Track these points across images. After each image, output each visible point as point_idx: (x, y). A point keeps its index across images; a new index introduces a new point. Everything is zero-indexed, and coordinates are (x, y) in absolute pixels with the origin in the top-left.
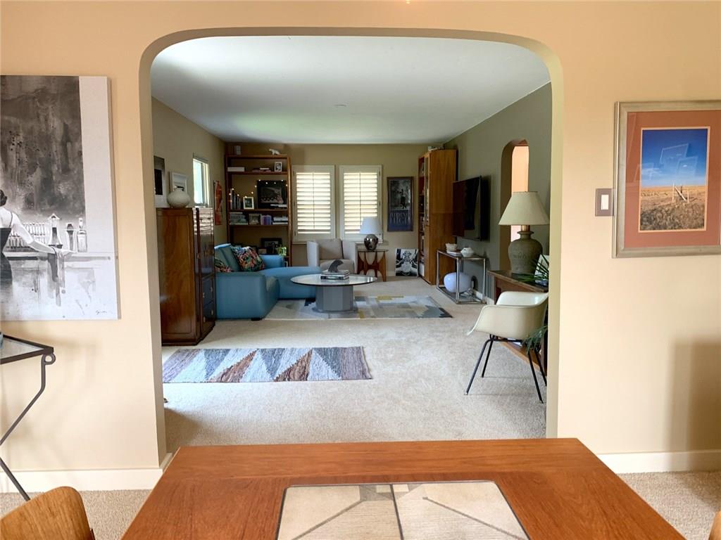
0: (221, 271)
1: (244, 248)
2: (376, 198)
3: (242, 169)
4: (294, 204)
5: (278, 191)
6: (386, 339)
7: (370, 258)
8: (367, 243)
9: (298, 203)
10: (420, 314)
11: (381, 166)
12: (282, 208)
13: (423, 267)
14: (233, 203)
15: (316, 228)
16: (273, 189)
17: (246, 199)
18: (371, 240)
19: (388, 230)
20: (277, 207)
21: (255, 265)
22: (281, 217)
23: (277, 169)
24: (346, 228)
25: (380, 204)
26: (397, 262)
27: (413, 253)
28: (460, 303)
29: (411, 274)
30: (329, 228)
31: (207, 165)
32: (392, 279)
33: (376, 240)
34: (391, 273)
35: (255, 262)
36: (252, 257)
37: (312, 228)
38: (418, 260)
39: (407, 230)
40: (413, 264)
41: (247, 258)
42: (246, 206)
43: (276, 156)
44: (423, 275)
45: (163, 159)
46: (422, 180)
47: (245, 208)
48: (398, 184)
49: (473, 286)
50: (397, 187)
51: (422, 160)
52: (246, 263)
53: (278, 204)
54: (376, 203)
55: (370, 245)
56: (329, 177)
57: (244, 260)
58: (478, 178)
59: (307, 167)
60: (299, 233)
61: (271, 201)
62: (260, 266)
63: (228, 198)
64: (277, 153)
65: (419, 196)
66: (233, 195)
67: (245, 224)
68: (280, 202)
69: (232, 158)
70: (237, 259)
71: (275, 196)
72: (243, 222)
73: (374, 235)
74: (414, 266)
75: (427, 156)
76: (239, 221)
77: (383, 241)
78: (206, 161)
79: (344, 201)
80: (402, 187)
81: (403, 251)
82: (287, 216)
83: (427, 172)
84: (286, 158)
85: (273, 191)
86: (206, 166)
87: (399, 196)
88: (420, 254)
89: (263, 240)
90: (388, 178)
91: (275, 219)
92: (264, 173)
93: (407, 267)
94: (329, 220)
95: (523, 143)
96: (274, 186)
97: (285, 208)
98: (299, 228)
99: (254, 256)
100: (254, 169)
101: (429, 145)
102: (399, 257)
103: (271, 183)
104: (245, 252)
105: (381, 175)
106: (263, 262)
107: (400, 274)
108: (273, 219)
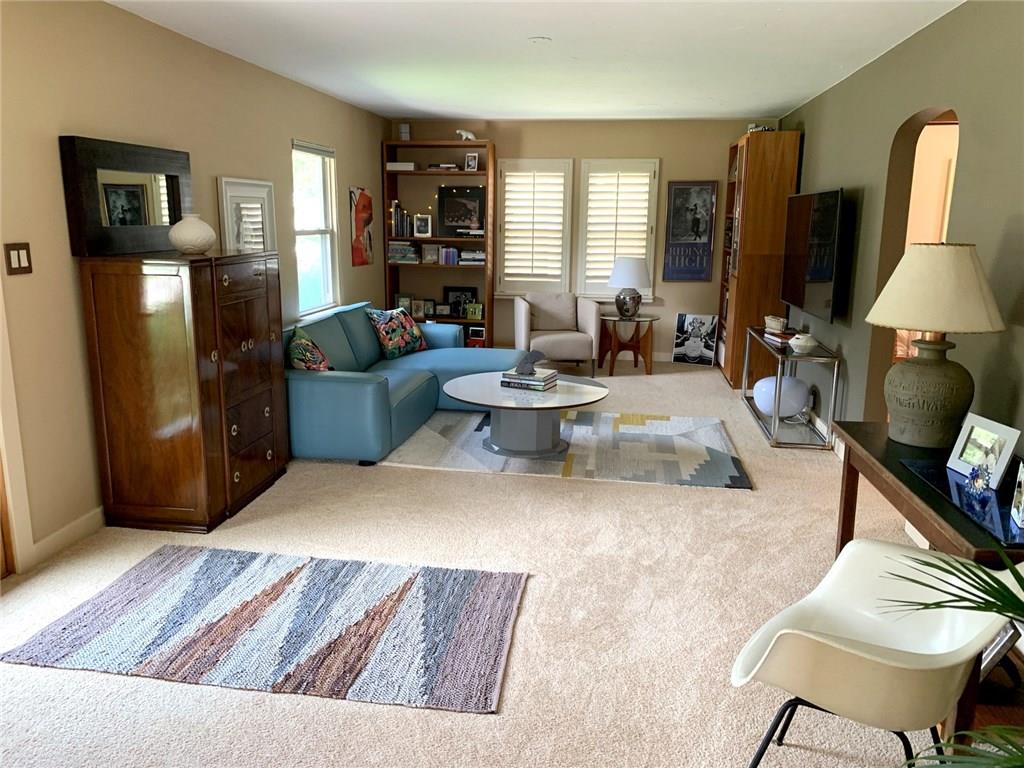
0: (308, 368)
1: (389, 312)
2: (645, 220)
3: (410, 167)
4: (498, 228)
5: (473, 205)
6: (589, 551)
7: (626, 331)
8: (620, 304)
9: (507, 226)
10: (687, 472)
11: (657, 161)
12: (475, 236)
13: (723, 349)
14: (396, 226)
15: (536, 271)
16: (464, 201)
17: (419, 219)
18: (628, 299)
19: (664, 279)
20: (468, 234)
21: (407, 343)
22: (474, 251)
23: (469, 166)
24: (589, 273)
25: (653, 230)
26: (678, 337)
27: (709, 321)
28: (779, 445)
29: (702, 361)
30: (558, 272)
31: (332, 160)
32: (664, 369)
33: (637, 299)
34: (664, 356)
35: (407, 337)
36: (404, 328)
37: (529, 271)
38: (716, 334)
39: (700, 279)
40: (706, 342)
41: (394, 331)
42: (419, 232)
43: (468, 143)
44: (723, 365)
45: (187, 154)
46: (732, 186)
47: (416, 235)
48: (689, 194)
49: (811, 405)
50: (687, 200)
51: (734, 150)
52: (390, 339)
53: (468, 228)
54: (645, 228)
55: (626, 307)
56: (562, 181)
57: (387, 333)
58: (837, 192)
59: (523, 162)
60: (507, 279)
61: (461, 223)
62: (418, 344)
63: (386, 216)
64: (471, 136)
65: (727, 218)
66: (396, 211)
67: (414, 263)
68: (473, 225)
69: (396, 147)
70: (375, 331)
71: (468, 214)
72: (411, 260)
73: (634, 290)
74: (707, 346)
75: (742, 142)
76: (404, 257)
77: (654, 299)
78: (330, 154)
79: (587, 224)
80: (695, 200)
81: (689, 319)
82: (484, 250)
83: (741, 173)
84: (484, 146)
85: (465, 205)
86: (331, 162)
87: (689, 216)
88: (721, 326)
89: (447, 290)
90: (671, 184)
91: (464, 255)
92: (448, 173)
93: (694, 347)
94: (559, 258)
95: (947, 118)
96: (467, 196)
97: (482, 236)
98: (507, 271)
99: (408, 327)
100: (430, 166)
101: (750, 121)
102: (681, 329)
103: (461, 189)
104: (391, 319)
105: (658, 176)
106: (423, 336)
107: (681, 359)
108: (459, 256)
